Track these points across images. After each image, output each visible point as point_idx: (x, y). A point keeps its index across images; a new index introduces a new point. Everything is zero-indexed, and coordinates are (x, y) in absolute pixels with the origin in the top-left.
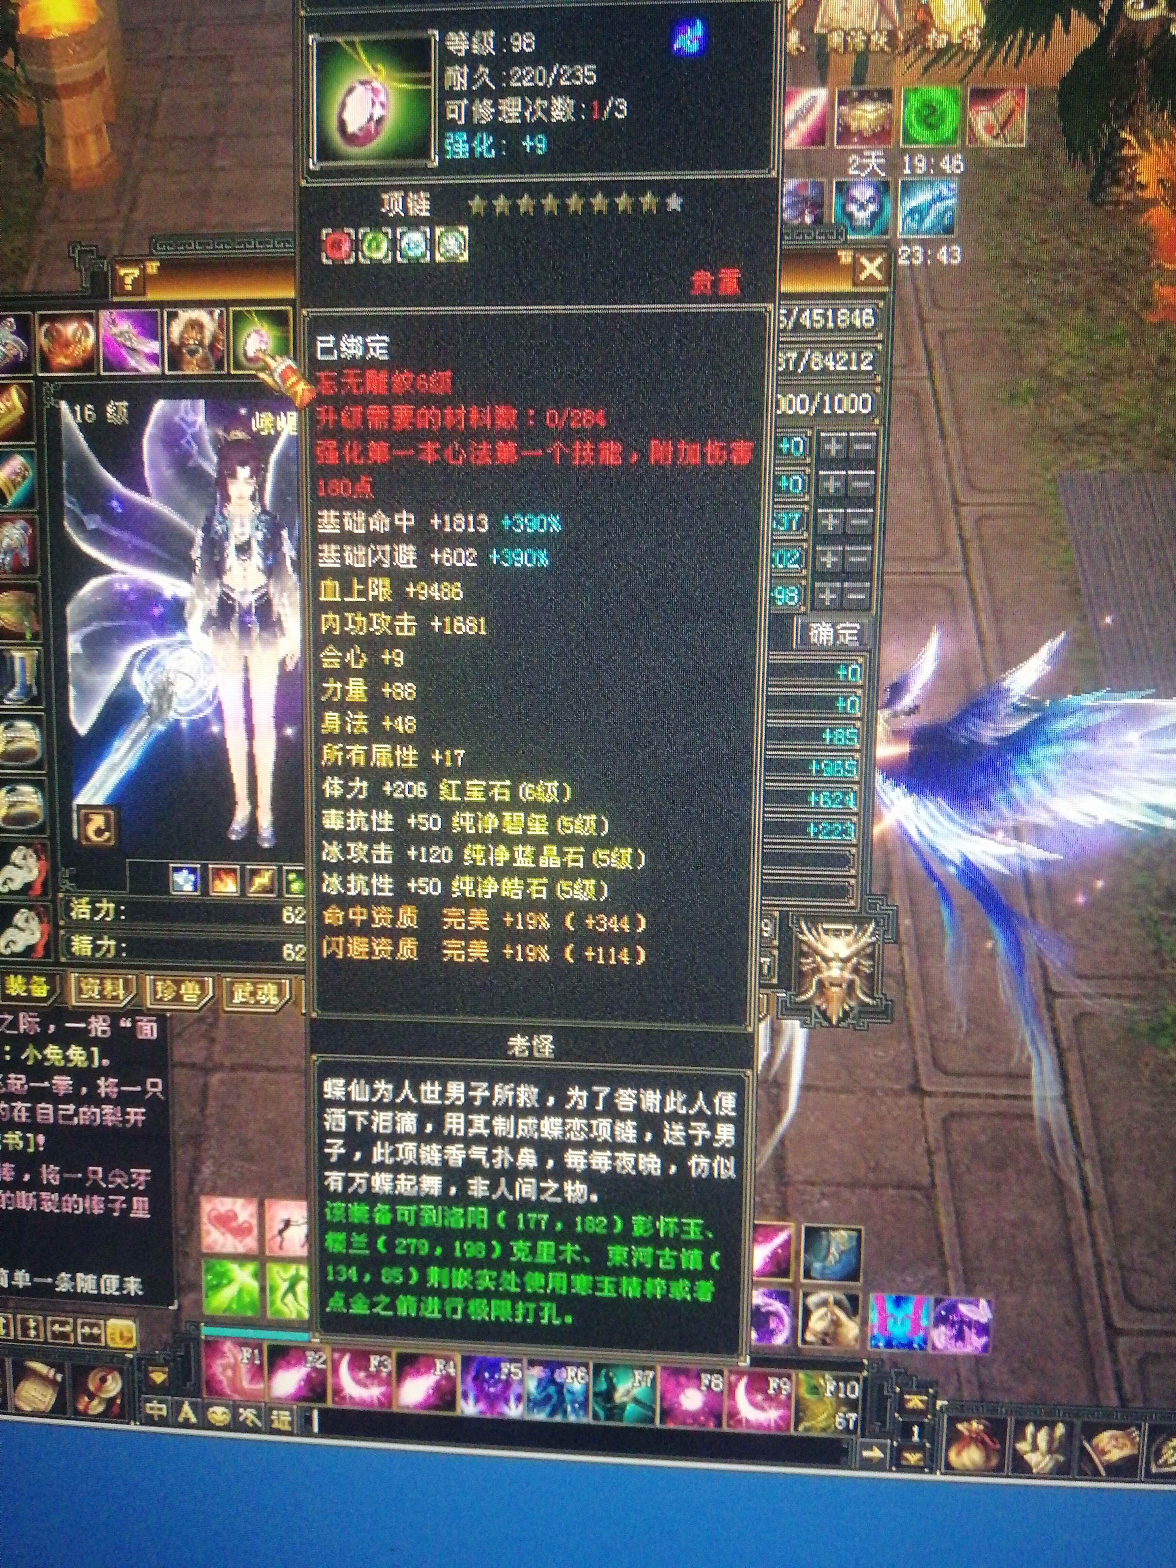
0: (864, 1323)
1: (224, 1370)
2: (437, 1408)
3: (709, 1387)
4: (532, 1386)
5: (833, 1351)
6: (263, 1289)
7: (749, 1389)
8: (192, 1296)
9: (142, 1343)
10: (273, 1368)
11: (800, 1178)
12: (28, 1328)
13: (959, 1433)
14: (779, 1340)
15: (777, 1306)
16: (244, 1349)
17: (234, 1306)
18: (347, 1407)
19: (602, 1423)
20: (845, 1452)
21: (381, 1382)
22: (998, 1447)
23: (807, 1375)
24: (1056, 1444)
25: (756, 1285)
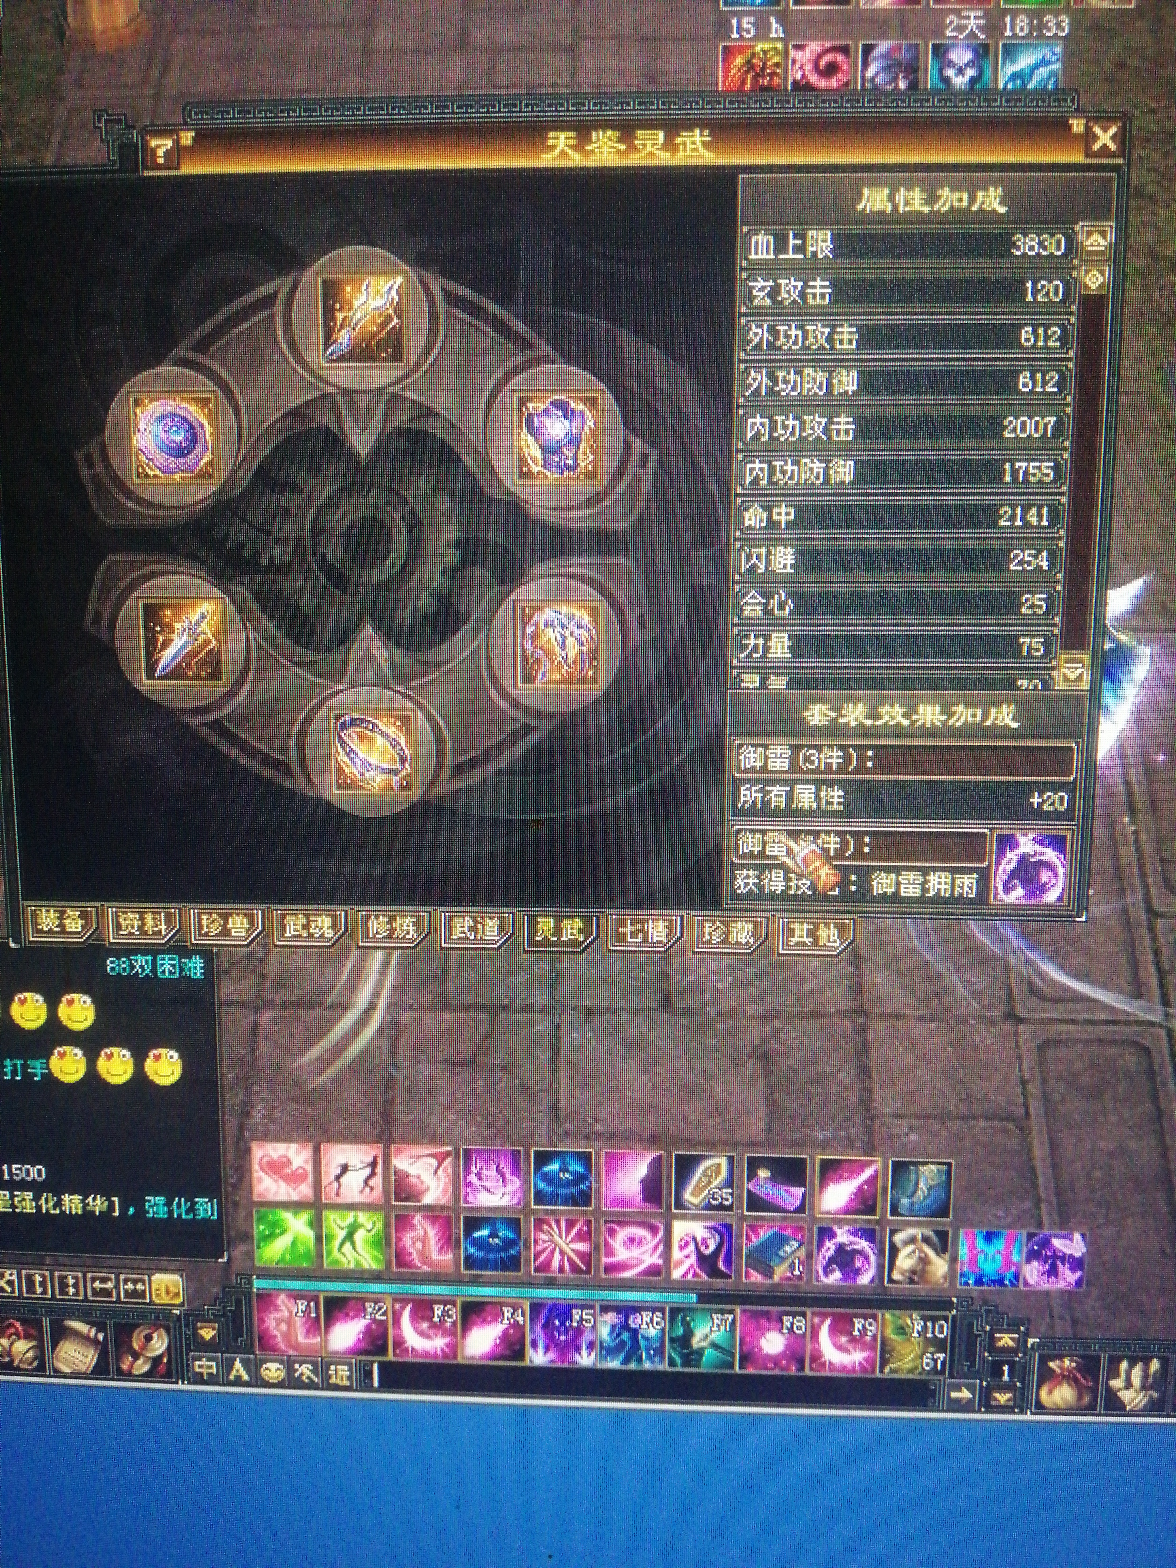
0: (954, 1260)
1: (278, 1325)
2: (504, 1357)
3: (790, 1329)
4: (604, 1332)
5: (921, 1289)
6: (319, 1239)
7: (833, 1331)
8: (242, 1248)
9: (189, 1299)
10: (330, 1322)
11: (887, 1110)
12: (67, 1286)
13: (1052, 1372)
14: (865, 1279)
15: (863, 1244)
16: (299, 1302)
17: (288, 1257)
18: (410, 1359)
19: (679, 1369)
20: (933, 1394)
21: (445, 1333)
22: (1091, 1384)
23: (893, 1315)
24: (1150, 1380)
25: (840, 1223)
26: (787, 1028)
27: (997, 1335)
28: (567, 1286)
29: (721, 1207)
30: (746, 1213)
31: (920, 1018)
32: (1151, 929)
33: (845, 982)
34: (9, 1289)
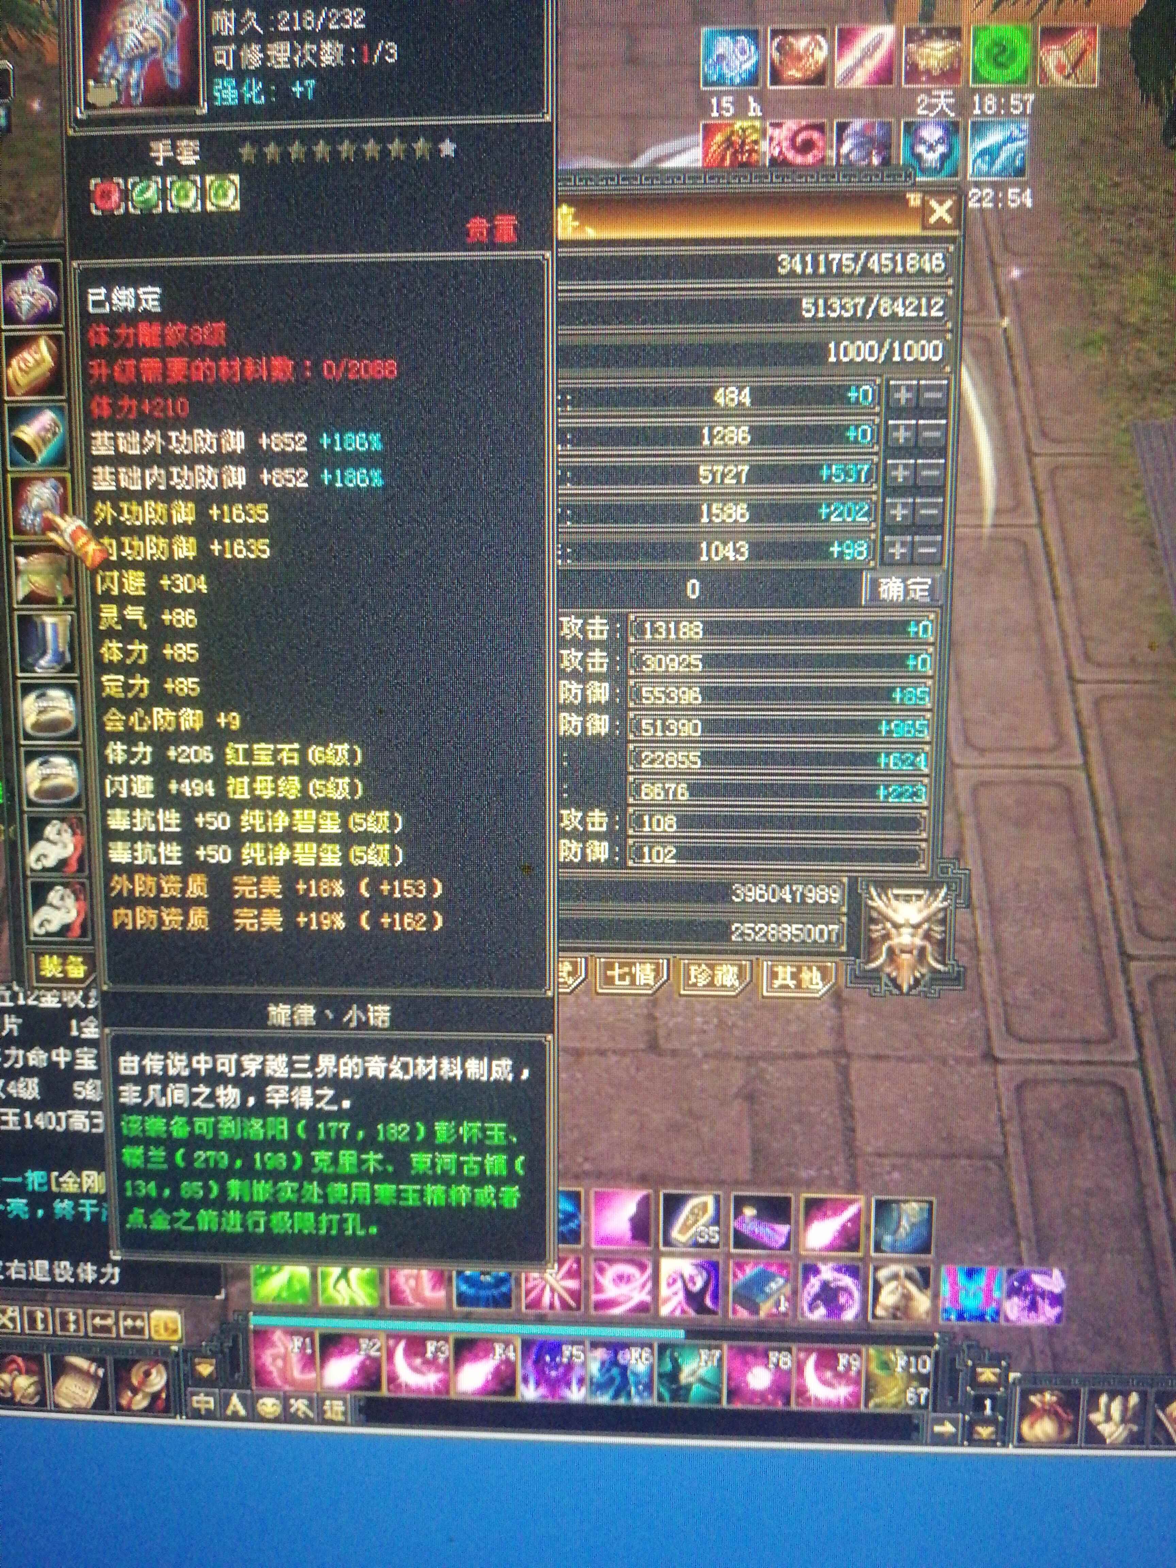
0: (936, 1296)
1: (274, 1360)
2: (495, 1393)
3: (777, 1365)
4: (594, 1368)
5: (904, 1325)
6: (314, 1277)
7: (819, 1366)
8: (240, 1285)
9: (187, 1334)
10: (325, 1357)
11: (869, 1149)
12: (68, 1322)
13: (1033, 1405)
14: (849, 1315)
15: (847, 1281)
16: (295, 1338)
17: (284, 1295)
18: (404, 1395)
19: (668, 1404)
20: (916, 1428)
21: (438, 1368)
22: (1071, 1417)
23: (878, 1351)
24: (1130, 1413)
25: (825, 1260)
26: (771, 1069)
27: (979, 1370)
28: (557, 1322)
29: (708, 1245)
30: (733, 1250)
31: (900, 1059)
32: (1125, 971)
33: (828, 1024)
34: (11, 1325)
